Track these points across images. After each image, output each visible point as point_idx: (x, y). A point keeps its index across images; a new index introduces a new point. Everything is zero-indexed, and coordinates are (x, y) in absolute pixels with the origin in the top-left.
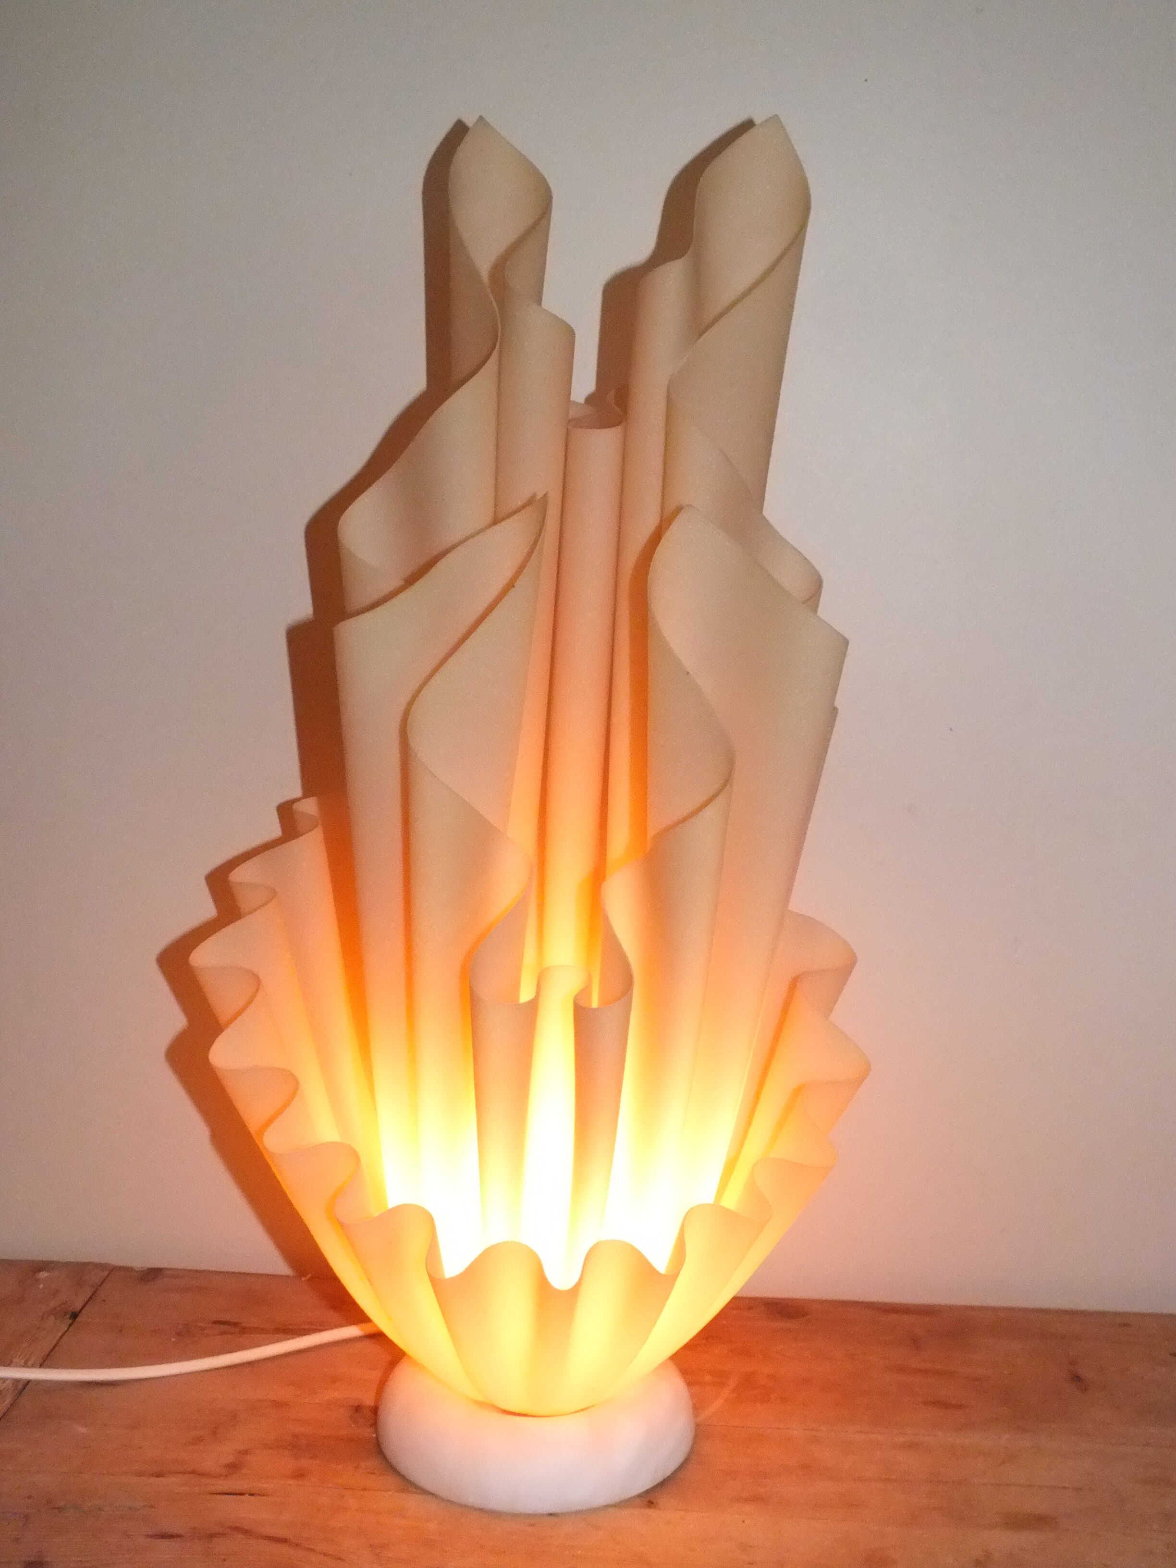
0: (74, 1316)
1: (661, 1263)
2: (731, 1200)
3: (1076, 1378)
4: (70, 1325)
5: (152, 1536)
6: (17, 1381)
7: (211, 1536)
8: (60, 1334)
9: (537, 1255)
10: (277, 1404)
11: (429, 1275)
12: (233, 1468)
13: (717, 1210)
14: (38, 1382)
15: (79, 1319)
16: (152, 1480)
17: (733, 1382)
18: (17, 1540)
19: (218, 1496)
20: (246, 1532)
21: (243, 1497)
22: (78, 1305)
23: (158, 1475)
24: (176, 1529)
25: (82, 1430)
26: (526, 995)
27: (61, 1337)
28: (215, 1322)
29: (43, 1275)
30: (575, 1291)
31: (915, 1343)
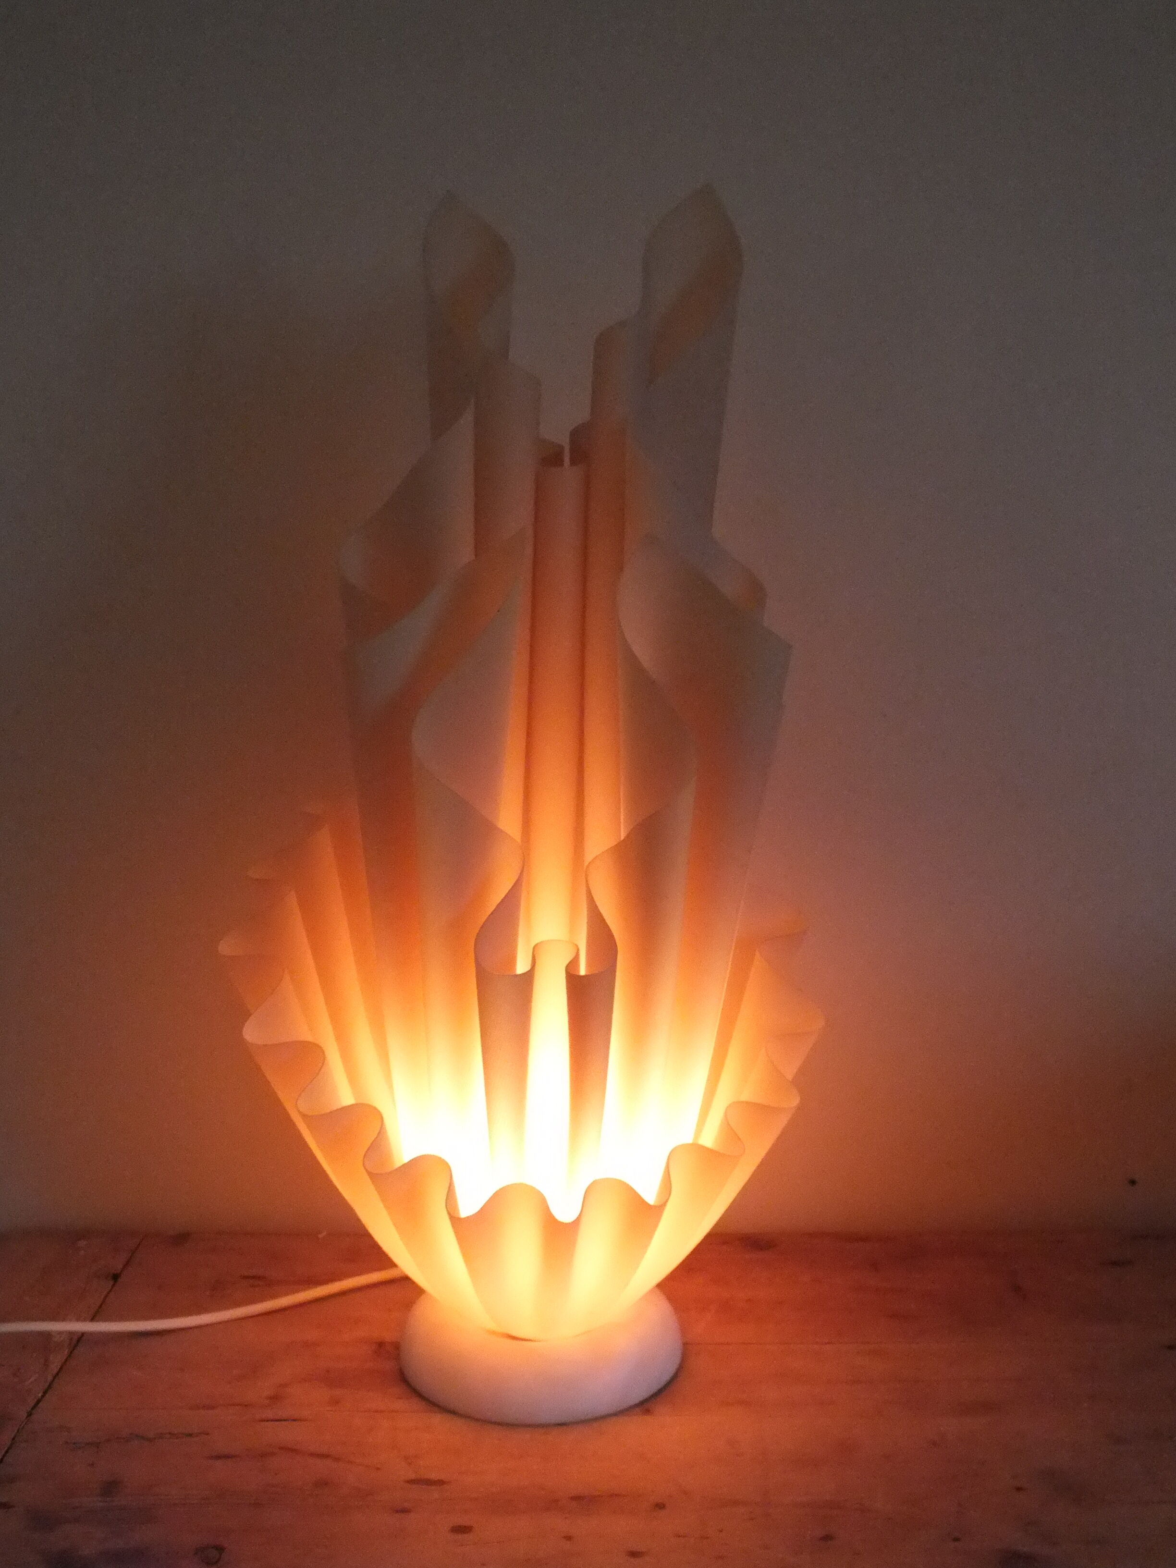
0: (116, 1277)
1: (650, 1197)
2: (709, 1139)
4: (113, 1285)
5: (211, 1458)
6: (71, 1334)
7: (264, 1455)
8: (105, 1293)
9: (542, 1195)
10: (308, 1345)
11: (449, 1214)
12: (275, 1398)
13: (696, 1149)
14: (92, 1334)
15: (120, 1280)
16: (204, 1412)
17: (714, 1308)
18: (91, 1465)
19: (265, 1423)
20: (294, 1451)
21: (286, 1422)
22: (119, 1269)
23: (209, 1408)
24: (231, 1451)
25: (137, 1374)
26: (521, 967)
27: (106, 1296)
28: (244, 1277)
29: (82, 1243)
30: (577, 1222)
31: (876, 1266)
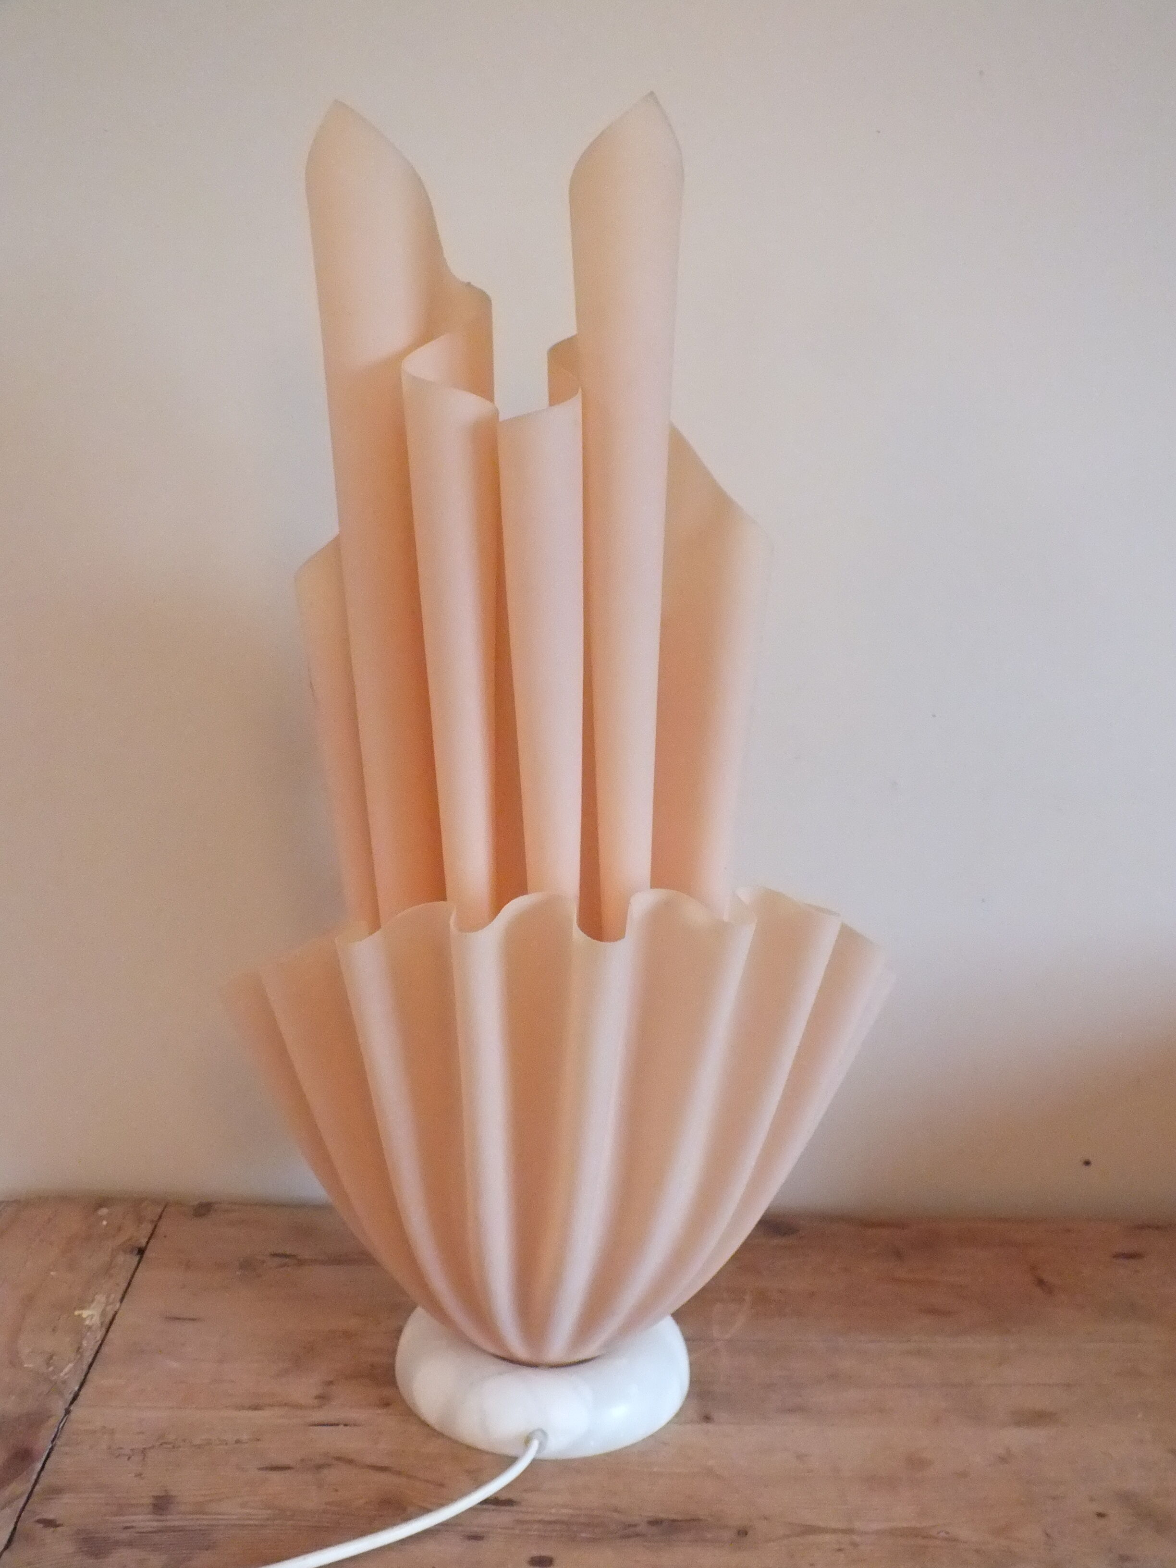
0: (141, 1252)
3: (1041, 1282)
4: (139, 1261)
5: (266, 1469)
7: (319, 1467)
8: (132, 1269)
10: (348, 1335)
12: (323, 1399)
15: (148, 1254)
16: (251, 1414)
17: (748, 1298)
18: (139, 1475)
19: (317, 1428)
20: (350, 1462)
21: (337, 1428)
22: (143, 1241)
23: (256, 1408)
24: (284, 1461)
25: (175, 1365)
27: (134, 1273)
28: (275, 1255)
29: (104, 1211)
31: (898, 1255)
